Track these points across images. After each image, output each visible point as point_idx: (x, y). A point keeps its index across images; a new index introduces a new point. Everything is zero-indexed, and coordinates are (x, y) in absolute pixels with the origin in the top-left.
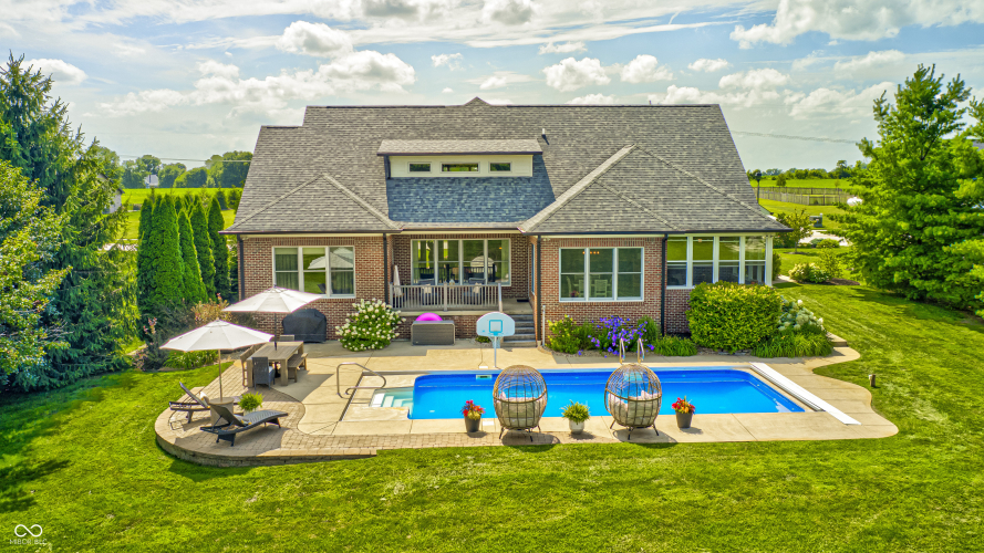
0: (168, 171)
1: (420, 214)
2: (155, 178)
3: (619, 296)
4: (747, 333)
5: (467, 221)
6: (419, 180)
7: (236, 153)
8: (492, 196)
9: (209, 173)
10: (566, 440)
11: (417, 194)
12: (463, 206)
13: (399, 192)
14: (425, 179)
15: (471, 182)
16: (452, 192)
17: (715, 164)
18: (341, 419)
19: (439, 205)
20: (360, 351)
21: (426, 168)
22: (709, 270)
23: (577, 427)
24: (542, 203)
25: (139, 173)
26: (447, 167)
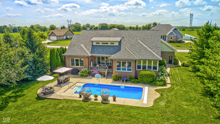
0: (91, 27)
1: (96, 52)
2: (89, 28)
3: (127, 70)
4: (147, 80)
5: (104, 54)
6: (98, 45)
7: (103, 24)
8: (109, 49)
9: (98, 27)
10: (93, 100)
11: (96, 48)
12: (104, 51)
13: (94, 48)
14: (99, 45)
15: (107, 46)
16: (103, 48)
17: (155, 44)
18: (64, 92)
19: (100, 51)
20: (82, 77)
21: (99, 43)
22: (146, 67)
23: (96, 98)
24: (118, 51)
25: (86, 27)
26: (103, 43)
